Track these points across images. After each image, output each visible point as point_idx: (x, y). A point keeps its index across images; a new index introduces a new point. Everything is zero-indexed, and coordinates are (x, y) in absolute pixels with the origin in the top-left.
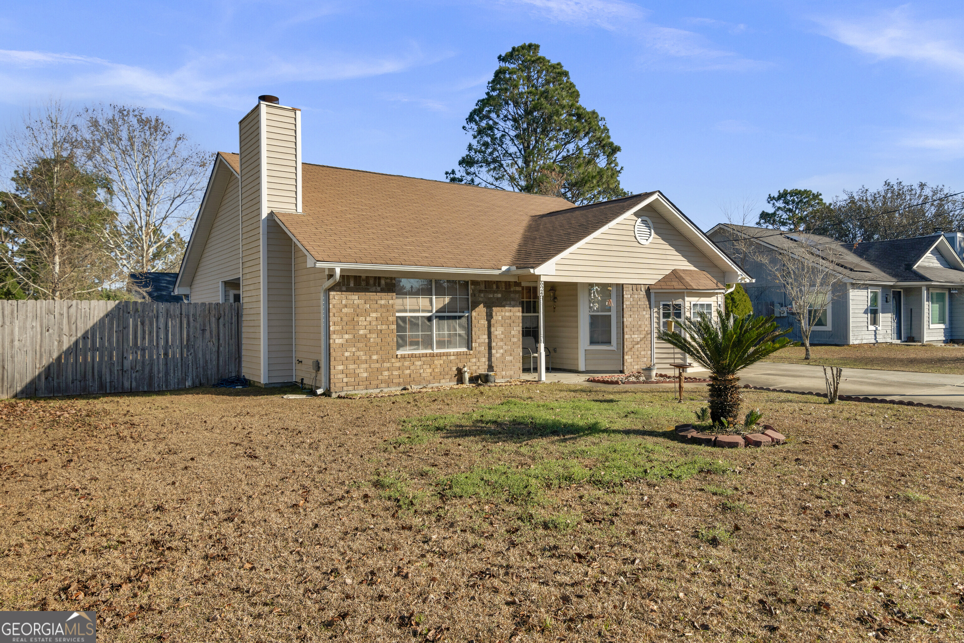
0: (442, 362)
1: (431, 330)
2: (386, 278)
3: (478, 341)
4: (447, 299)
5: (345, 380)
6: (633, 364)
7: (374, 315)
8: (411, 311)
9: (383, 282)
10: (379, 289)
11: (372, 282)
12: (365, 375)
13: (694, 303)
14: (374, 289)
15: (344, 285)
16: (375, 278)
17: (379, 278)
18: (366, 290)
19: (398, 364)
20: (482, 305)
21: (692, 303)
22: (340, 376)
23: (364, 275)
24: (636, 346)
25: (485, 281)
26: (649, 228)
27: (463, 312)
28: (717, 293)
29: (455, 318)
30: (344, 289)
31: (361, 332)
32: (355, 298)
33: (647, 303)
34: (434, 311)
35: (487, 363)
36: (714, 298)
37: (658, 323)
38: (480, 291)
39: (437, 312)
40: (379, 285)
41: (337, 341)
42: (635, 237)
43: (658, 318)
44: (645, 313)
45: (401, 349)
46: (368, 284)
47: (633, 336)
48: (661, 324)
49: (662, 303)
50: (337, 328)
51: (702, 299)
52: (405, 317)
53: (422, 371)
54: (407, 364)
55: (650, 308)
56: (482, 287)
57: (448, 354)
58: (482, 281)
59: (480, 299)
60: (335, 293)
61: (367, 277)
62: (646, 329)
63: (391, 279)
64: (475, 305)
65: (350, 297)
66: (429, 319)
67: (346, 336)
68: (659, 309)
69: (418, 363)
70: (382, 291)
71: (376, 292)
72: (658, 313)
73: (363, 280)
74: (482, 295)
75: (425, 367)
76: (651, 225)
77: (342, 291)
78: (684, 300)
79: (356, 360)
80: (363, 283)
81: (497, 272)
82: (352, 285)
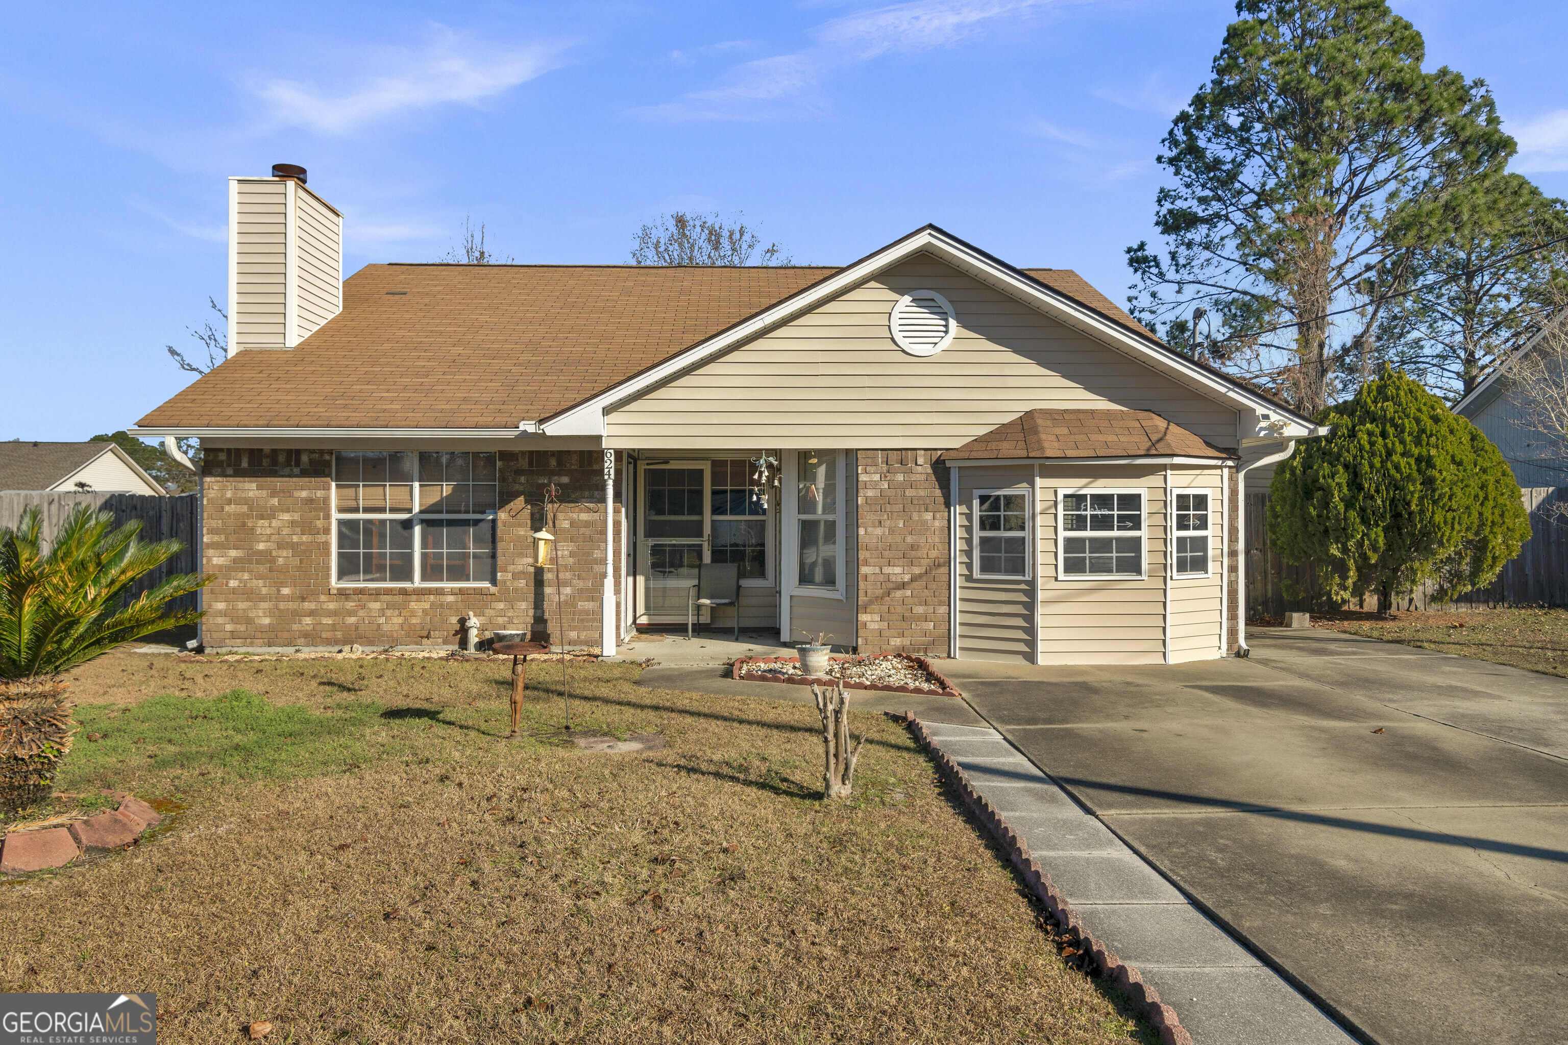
0: (427, 606)
1: (410, 545)
2: (313, 452)
3: (511, 568)
4: (447, 489)
5: (229, 627)
6: (886, 633)
7: (286, 517)
8: (367, 510)
9: (305, 458)
10: (296, 471)
11: (282, 458)
12: (267, 621)
13: (1070, 491)
14: (287, 470)
15: (229, 465)
16: (290, 452)
17: (298, 452)
18: (274, 474)
19: (332, 606)
20: (522, 498)
21: (1061, 493)
22: (220, 620)
23: (267, 448)
24: (898, 594)
25: (531, 452)
26: (944, 316)
27: (483, 512)
28: (1164, 467)
29: (465, 523)
30: (230, 471)
31: (261, 546)
32: (251, 488)
33: (938, 492)
34: (416, 509)
35: (531, 613)
36: (1155, 480)
37: (969, 541)
38: (519, 472)
39: (421, 512)
40: (298, 464)
41: (216, 561)
42: (893, 339)
43: (969, 529)
44: (928, 516)
45: (346, 578)
46: (274, 462)
47: (887, 570)
48: (976, 541)
49: (977, 493)
50: (216, 538)
51: (1102, 482)
52: (356, 522)
53: (382, 620)
54: (350, 605)
55: (948, 505)
56: (524, 463)
57: (440, 592)
58: (523, 453)
59: (517, 487)
60: (213, 479)
61: (274, 452)
62: (934, 554)
63: (322, 452)
64: (506, 499)
65: (241, 485)
66: (407, 525)
67: (233, 553)
68: (970, 508)
69: (375, 606)
70: (304, 473)
71: (289, 476)
72: (969, 517)
73: (267, 457)
74: (522, 479)
75: (389, 613)
76: (947, 306)
77: (226, 476)
78: (1032, 485)
79: (249, 594)
80: (265, 462)
81: (510, 434)
82: (245, 464)
